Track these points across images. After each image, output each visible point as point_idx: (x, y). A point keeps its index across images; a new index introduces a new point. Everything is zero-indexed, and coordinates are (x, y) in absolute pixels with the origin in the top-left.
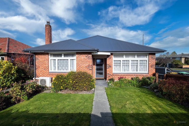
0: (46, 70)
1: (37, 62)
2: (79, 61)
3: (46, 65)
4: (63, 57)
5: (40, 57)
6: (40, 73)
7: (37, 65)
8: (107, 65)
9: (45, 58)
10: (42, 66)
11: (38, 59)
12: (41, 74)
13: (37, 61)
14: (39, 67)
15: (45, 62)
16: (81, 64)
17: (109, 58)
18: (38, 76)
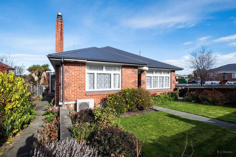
0: (81, 89)
1: (66, 77)
2: (125, 76)
3: (82, 82)
4: (104, 71)
5: (73, 69)
6: (72, 94)
7: (66, 82)
8: (142, 82)
9: (80, 71)
10: (76, 83)
11: (68, 72)
12: (73, 96)
13: (67, 75)
14: (70, 85)
15: (80, 77)
16: (127, 79)
17: (143, 73)
18: (67, 100)
